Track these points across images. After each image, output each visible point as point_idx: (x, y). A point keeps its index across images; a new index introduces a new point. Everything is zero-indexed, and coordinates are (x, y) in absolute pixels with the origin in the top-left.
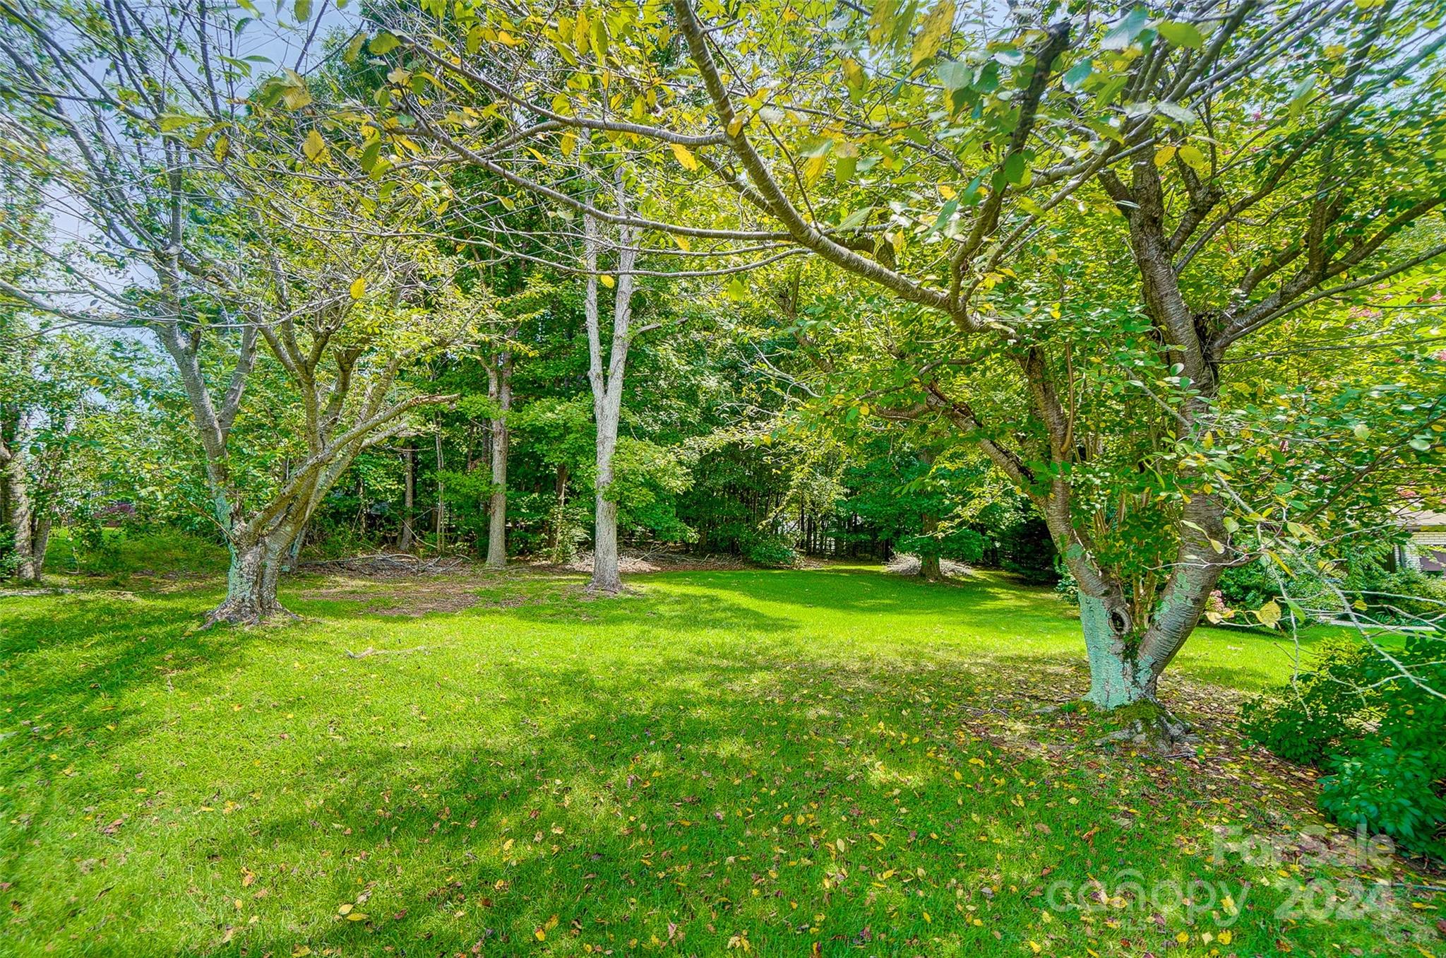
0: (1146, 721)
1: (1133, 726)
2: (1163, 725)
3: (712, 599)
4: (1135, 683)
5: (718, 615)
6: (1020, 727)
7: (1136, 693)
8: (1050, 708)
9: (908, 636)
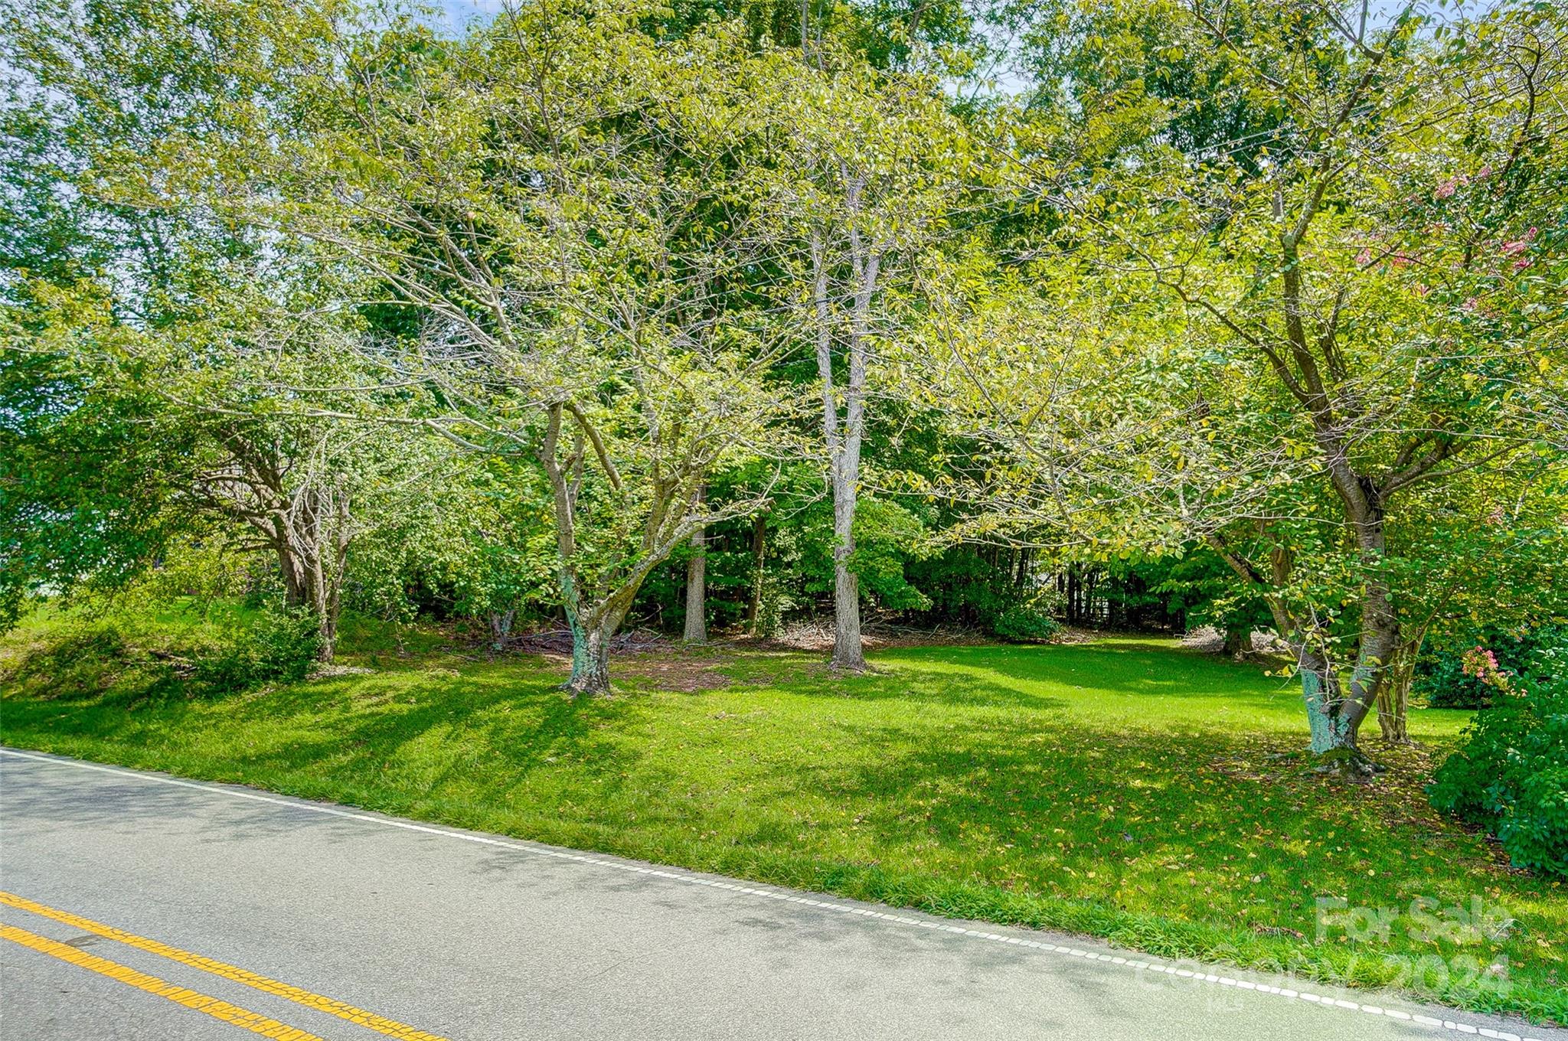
0: (1341, 761)
1: (1332, 763)
2: (1354, 763)
3: (968, 678)
4: (1337, 734)
5: (979, 693)
6: (1247, 765)
7: (1336, 743)
8: (1277, 756)
9: (1186, 715)
